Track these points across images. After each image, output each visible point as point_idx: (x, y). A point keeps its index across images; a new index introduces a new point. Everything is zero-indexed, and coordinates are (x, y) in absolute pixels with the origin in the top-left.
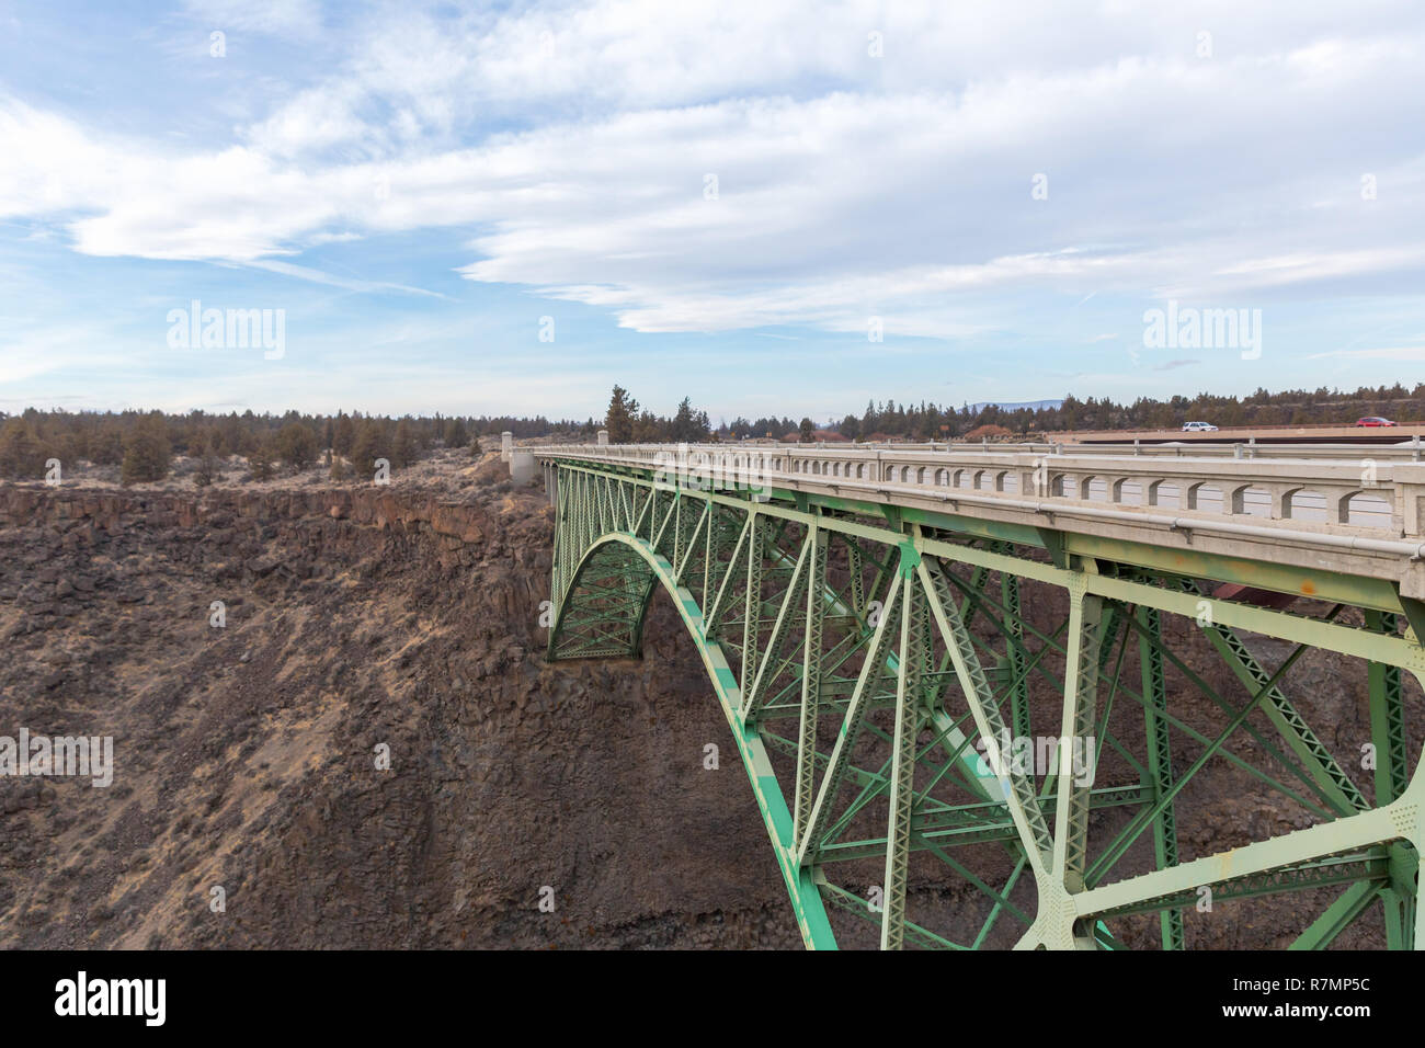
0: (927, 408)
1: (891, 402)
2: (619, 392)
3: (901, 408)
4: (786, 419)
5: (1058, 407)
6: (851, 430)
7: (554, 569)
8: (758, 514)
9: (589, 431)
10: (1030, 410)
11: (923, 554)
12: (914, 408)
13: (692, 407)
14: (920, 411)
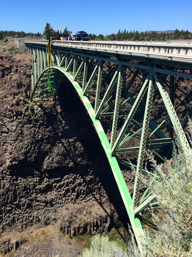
0: (135, 32)
1: (125, 30)
2: (48, 25)
3: (128, 32)
4: (94, 34)
5: (173, 33)
6: (113, 37)
7: (32, 76)
8: (102, 61)
9: (38, 35)
10: (165, 33)
11: (156, 73)
12: (132, 32)
13: (68, 30)
14: (133, 32)
